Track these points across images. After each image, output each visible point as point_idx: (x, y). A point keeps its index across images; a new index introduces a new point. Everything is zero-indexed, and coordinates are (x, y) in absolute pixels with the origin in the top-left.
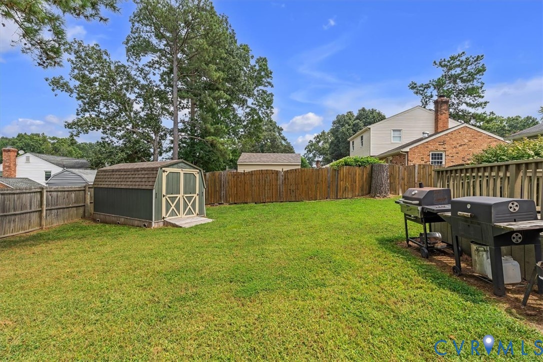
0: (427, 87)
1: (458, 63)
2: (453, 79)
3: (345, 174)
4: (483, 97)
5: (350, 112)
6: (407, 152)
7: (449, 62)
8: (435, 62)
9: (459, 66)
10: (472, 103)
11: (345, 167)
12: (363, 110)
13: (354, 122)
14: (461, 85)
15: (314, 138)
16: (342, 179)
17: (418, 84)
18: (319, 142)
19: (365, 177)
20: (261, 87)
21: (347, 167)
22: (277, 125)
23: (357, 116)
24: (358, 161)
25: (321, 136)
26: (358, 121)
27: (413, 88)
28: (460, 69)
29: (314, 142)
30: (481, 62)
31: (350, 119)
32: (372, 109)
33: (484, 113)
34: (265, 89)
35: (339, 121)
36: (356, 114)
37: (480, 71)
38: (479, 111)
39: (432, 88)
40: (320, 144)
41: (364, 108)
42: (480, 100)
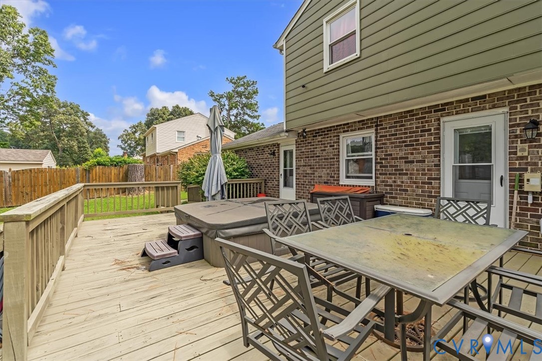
0: (222, 97)
1: (243, 83)
2: (240, 95)
3: (98, 174)
4: (257, 112)
5: (165, 107)
6: (177, 153)
7: (237, 80)
8: (227, 79)
9: (242, 85)
10: (251, 114)
11: (98, 167)
12: (177, 107)
13: (168, 117)
14: (244, 100)
15: (130, 128)
16: (94, 179)
17: (215, 94)
18: (135, 132)
19: (121, 176)
20: (37, 64)
21: (101, 167)
22: (81, 108)
23: (171, 112)
24: (114, 161)
25: (137, 126)
26: (172, 116)
27: (212, 96)
28: (243, 88)
29: (129, 132)
30: (256, 86)
31: (164, 114)
32: (185, 108)
33: (259, 123)
34: (44, 67)
35: (153, 115)
36: (170, 109)
37: (254, 93)
38: (255, 121)
39: (225, 99)
40: (137, 135)
41: (178, 105)
42: (256, 114)
